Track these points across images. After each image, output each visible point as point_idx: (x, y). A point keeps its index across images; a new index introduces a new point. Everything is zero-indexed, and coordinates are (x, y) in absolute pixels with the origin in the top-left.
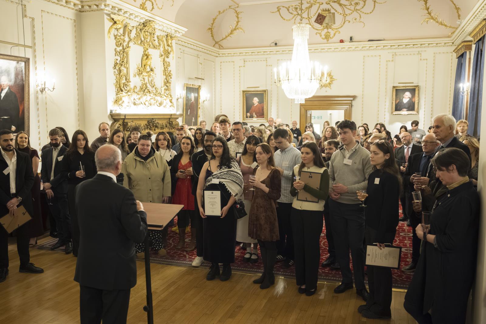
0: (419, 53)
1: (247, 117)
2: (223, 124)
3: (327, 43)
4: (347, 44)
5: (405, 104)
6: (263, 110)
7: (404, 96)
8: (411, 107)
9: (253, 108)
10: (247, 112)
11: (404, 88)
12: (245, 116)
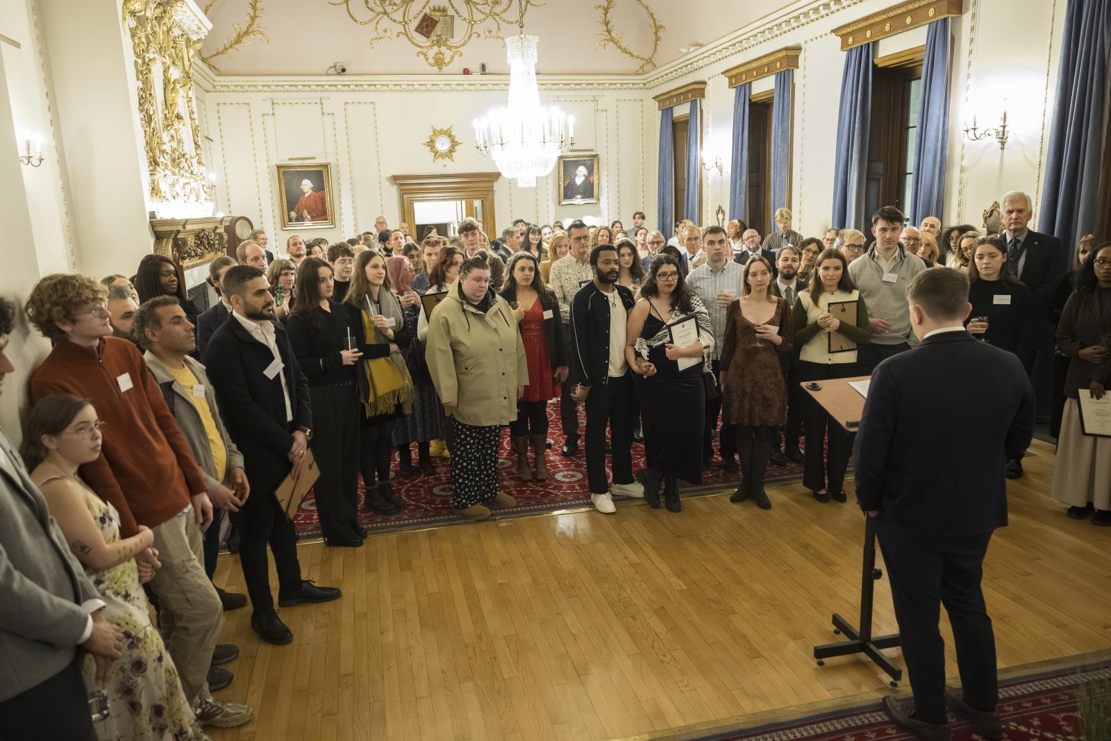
0: (595, 100)
1: (290, 220)
2: (469, 233)
3: (438, 72)
4: (476, 77)
5: (578, 187)
6: (323, 204)
7: (577, 172)
8: (588, 191)
9: (302, 201)
10: (290, 209)
11: (577, 159)
12: (286, 218)
